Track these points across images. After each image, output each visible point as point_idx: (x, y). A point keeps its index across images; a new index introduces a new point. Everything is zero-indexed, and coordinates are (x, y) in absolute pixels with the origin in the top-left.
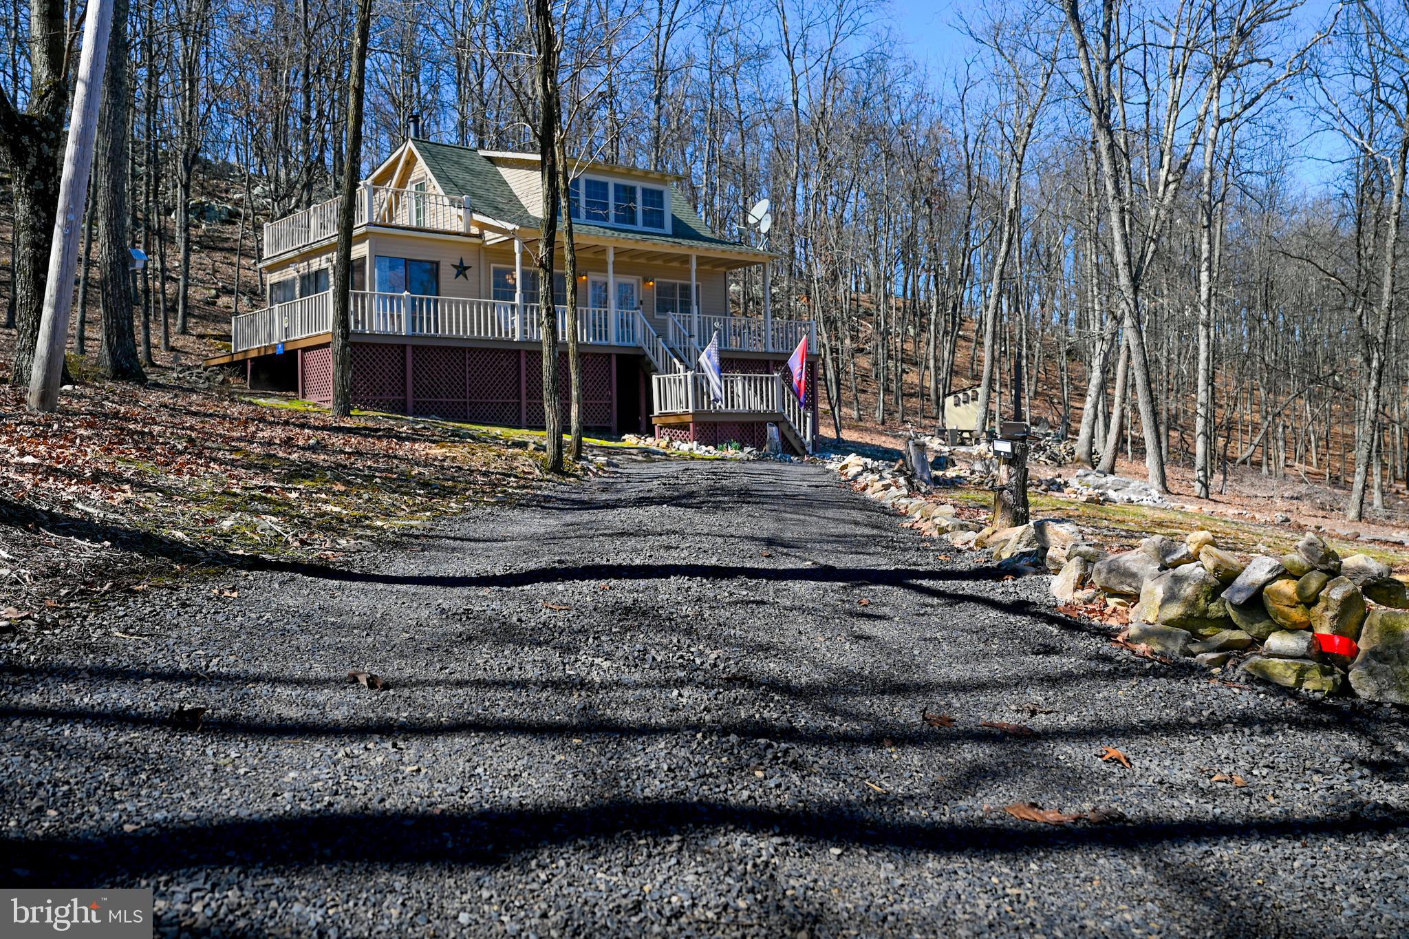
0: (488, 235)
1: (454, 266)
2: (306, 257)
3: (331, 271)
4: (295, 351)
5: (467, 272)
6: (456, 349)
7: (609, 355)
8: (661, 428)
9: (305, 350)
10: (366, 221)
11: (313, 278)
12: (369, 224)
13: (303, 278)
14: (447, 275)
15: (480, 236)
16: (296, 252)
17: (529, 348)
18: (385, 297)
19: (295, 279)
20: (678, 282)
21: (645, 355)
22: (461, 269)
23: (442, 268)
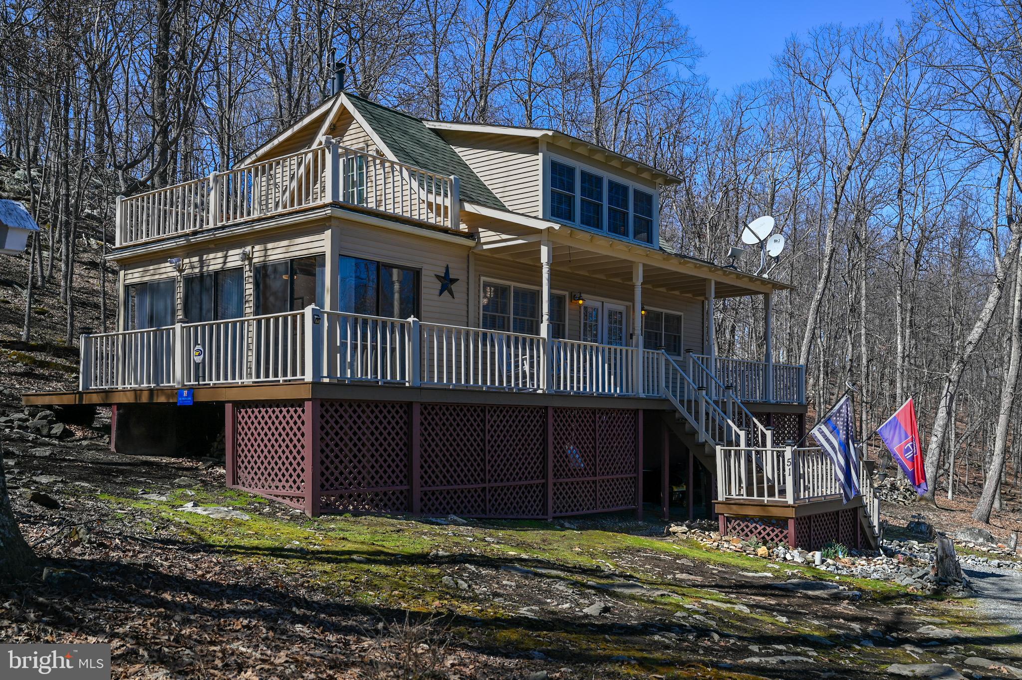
0: (487, 236)
1: (438, 277)
2: (199, 249)
3: (248, 274)
4: (221, 405)
5: (454, 287)
6: (472, 408)
7: (636, 411)
8: (728, 520)
9: (239, 405)
10: (328, 199)
11: (209, 282)
12: (335, 204)
13: (189, 281)
14: (429, 287)
15: (472, 235)
16: (182, 242)
17: (558, 403)
18: (345, 320)
19: (173, 281)
20: (664, 311)
21: (675, 411)
22: (446, 282)
23: (424, 278)
